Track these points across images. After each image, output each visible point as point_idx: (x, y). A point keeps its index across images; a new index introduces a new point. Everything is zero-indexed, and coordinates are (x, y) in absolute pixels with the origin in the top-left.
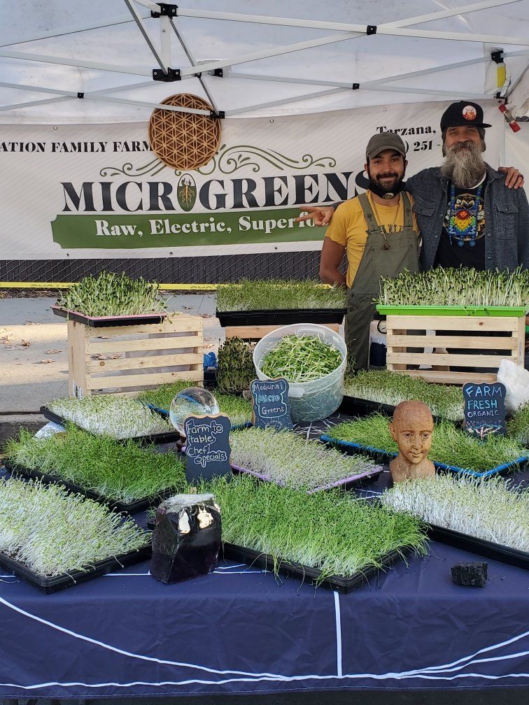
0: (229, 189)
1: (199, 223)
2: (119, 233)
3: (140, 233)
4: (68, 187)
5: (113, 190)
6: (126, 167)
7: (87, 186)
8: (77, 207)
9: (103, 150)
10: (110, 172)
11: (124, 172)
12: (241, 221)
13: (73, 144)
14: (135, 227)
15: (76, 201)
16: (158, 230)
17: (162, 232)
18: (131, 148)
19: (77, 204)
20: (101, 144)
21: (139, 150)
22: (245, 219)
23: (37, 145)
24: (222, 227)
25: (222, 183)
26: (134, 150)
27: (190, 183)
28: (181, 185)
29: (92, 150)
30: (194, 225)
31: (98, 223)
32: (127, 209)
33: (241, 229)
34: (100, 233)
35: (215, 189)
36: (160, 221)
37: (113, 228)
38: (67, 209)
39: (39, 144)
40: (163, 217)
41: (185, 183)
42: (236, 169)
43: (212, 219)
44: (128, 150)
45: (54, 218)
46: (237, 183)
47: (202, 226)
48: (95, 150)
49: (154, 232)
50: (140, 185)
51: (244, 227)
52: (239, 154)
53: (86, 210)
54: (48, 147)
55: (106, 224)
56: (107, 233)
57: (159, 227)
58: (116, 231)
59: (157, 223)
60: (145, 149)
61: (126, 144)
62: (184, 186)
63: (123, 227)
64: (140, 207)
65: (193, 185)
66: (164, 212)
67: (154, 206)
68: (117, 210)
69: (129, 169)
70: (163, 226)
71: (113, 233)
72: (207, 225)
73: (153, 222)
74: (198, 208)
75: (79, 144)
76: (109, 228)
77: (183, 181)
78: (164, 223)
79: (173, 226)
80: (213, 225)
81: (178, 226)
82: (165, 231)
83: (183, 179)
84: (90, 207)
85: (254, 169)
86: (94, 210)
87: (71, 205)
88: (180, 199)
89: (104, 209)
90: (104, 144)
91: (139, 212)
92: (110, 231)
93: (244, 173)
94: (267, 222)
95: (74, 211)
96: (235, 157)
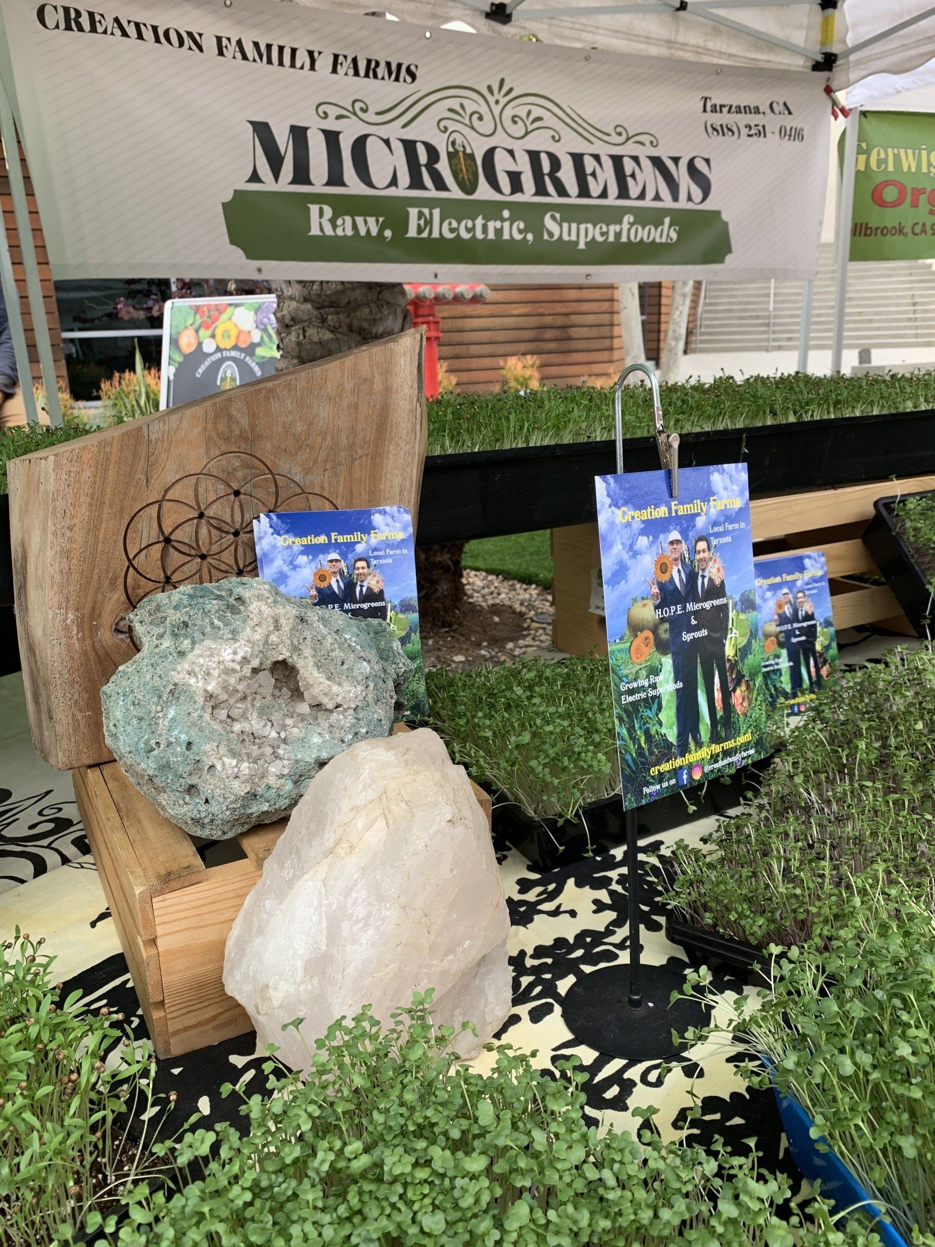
0: (524, 166)
1: (487, 219)
2: (349, 232)
3: (388, 233)
4: (262, 130)
5: (346, 145)
6: (358, 105)
7: (299, 134)
8: (276, 176)
9: (312, 67)
10: (333, 111)
11: (355, 114)
12: (548, 221)
13: (256, 45)
14: (381, 219)
15: (275, 162)
16: (420, 230)
17: (425, 235)
18: (362, 72)
19: (276, 169)
20: (311, 53)
21: (375, 76)
22: (553, 218)
23: (185, 35)
24: (520, 231)
25: (511, 152)
26: (367, 75)
27: (464, 147)
28: (451, 149)
29: (293, 65)
30: (479, 221)
31: (314, 209)
32: (370, 184)
33: (546, 237)
34: (315, 231)
35: (502, 163)
36: (426, 211)
37: (339, 222)
38: (255, 177)
39: (190, 34)
40: (431, 203)
41: (457, 146)
42: (527, 133)
43: (506, 214)
44: (356, 73)
45: (228, 197)
46: (534, 156)
47: (491, 225)
48: (298, 64)
49: (412, 232)
50: (387, 142)
51: (551, 235)
52: (526, 108)
53: (293, 182)
54: (210, 44)
55: (328, 211)
56: (329, 231)
57: (422, 222)
58: (345, 227)
59: (421, 215)
60: (386, 77)
61: (355, 61)
62: (457, 152)
63: (359, 220)
64: (394, 182)
65: (468, 151)
66: (433, 193)
67: (416, 183)
68: (354, 185)
69: (362, 109)
70: (429, 222)
71: (340, 232)
72: (498, 224)
73: (413, 212)
74: (484, 192)
75: (269, 47)
76: (333, 221)
77: (453, 143)
78: (431, 214)
79: (446, 224)
80: (507, 225)
81: (454, 224)
82: (430, 233)
83: (451, 139)
84: (302, 175)
85: (553, 137)
86: (309, 182)
87: (265, 171)
88: (455, 174)
89: (329, 183)
90: (316, 54)
91: (392, 192)
92: (335, 227)
93: (540, 142)
94: (583, 227)
95: (269, 184)
96: (522, 112)
